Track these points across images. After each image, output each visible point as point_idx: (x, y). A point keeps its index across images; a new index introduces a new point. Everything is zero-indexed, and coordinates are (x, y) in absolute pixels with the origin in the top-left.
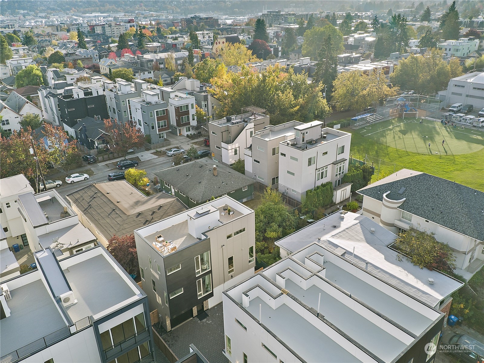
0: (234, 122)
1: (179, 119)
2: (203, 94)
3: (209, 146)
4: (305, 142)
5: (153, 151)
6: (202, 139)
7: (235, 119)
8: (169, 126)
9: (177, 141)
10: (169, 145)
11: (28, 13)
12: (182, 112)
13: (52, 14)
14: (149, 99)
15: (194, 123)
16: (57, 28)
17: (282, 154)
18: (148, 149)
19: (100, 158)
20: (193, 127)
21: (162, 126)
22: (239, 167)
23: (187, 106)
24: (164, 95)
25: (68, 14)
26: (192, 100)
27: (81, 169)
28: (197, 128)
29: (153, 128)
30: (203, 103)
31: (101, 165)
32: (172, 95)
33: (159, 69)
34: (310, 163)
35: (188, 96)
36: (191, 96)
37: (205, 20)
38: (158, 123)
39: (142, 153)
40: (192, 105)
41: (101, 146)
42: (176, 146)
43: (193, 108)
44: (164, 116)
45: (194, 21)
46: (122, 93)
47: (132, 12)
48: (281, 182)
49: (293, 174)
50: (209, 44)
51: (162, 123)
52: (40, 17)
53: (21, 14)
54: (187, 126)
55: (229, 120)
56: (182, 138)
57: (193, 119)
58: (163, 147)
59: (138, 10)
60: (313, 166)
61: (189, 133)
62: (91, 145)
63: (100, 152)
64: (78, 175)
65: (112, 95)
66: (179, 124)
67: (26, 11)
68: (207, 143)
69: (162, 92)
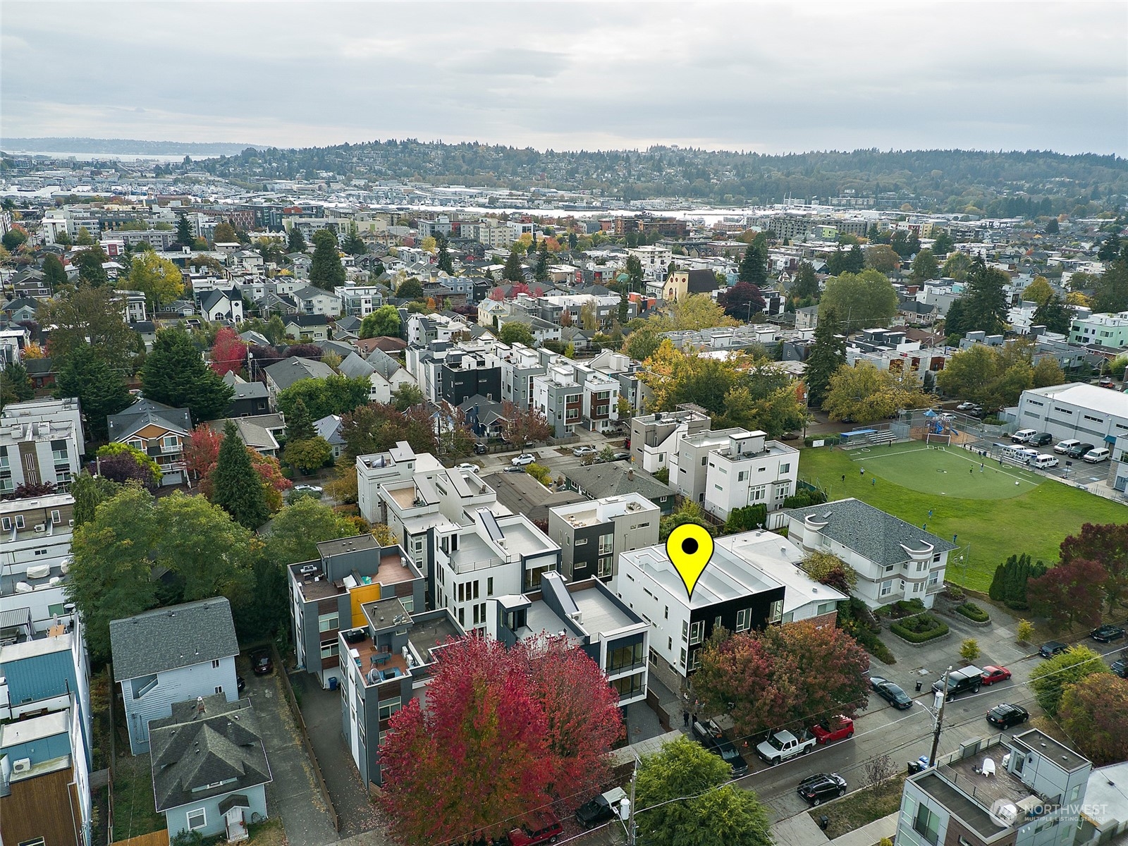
0: (664, 421)
1: (595, 409)
2: (631, 378)
3: (629, 449)
4: (741, 453)
5: (556, 447)
6: (622, 439)
7: (667, 417)
8: (580, 416)
9: (589, 439)
10: (578, 442)
11: (334, 177)
12: (600, 400)
13: (377, 183)
14: (559, 379)
15: (614, 416)
16: (392, 218)
17: (711, 464)
18: (550, 445)
19: (492, 448)
20: (613, 423)
21: (572, 416)
22: (663, 476)
23: (608, 393)
24: (578, 375)
25: (406, 185)
26: (615, 386)
27: (471, 459)
28: (617, 423)
29: (560, 417)
30: (631, 391)
31: (491, 456)
32: (590, 377)
33: (569, 324)
34: (741, 477)
35: (611, 379)
36: (614, 380)
37: (661, 223)
38: (568, 412)
39: (543, 449)
40: (615, 392)
41: (494, 434)
42: (586, 444)
43: (615, 396)
44: (576, 403)
45: (641, 222)
46: (523, 367)
47: (524, 189)
48: (708, 497)
49: (721, 489)
50: (658, 278)
51: (572, 412)
52: (355, 186)
53: (323, 178)
54: (605, 420)
55: (658, 418)
56: (595, 434)
57: (614, 411)
58: (570, 443)
59: (536, 185)
60: (745, 483)
61: (606, 429)
62: (480, 431)
63: (491, 441)
64: (468, 464)
65: (511, 368)
66: (594, 416)
67: (331, 174)
68: (627, 445)
69: (577, 371)
